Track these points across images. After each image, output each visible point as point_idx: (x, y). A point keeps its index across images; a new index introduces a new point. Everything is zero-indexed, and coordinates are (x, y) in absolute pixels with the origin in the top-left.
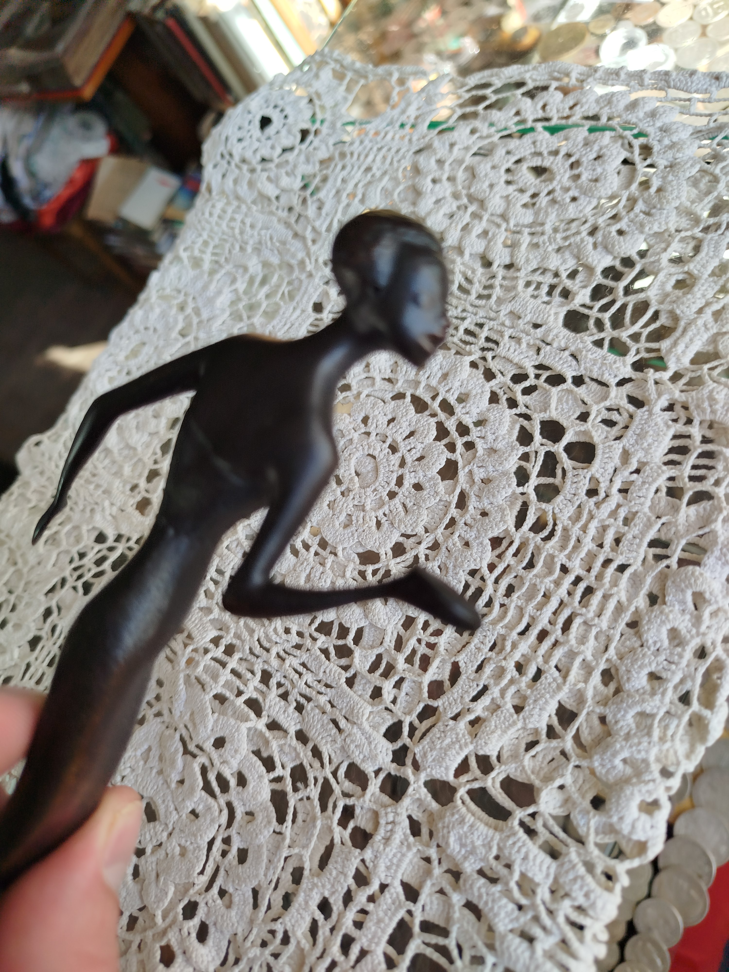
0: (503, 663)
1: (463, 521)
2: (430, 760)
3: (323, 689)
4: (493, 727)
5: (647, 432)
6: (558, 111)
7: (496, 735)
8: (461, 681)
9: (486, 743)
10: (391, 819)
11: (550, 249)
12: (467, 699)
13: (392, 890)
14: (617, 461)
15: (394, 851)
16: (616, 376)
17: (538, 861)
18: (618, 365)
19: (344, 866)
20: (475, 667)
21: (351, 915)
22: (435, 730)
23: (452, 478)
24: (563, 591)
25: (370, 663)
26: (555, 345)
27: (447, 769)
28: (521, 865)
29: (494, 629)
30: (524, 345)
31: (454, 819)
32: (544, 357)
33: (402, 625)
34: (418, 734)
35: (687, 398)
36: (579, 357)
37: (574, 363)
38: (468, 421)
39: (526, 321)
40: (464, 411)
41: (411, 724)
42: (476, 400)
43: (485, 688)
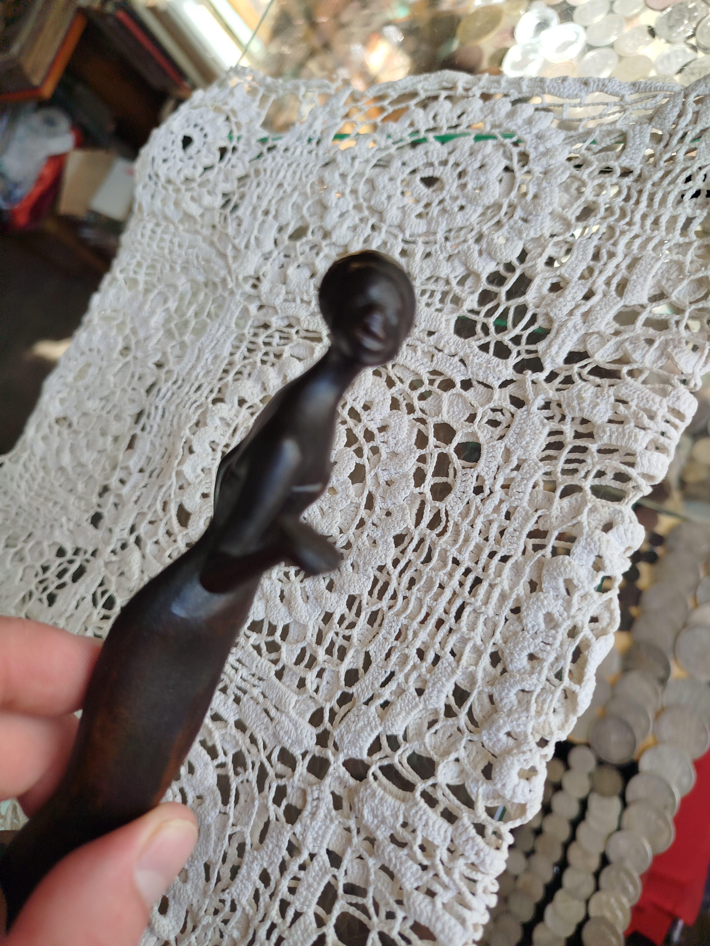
0: (407, 651)
1: (371, 521)
2: (346, 742)
3: (256, 682)
4: (398, 710)
5: (525, 431)
6: (447, 121)
7: (401, 716)
8: (371, 669)
9: (393, 725)
10: (316, 796)
11: (441, 257)
12: (377, 685)
13: (319, 859)
14: (500, 460)
15: (319, 824)
16: (499, 379)
17: (437, 826)
18: (500, 368)
19: (278, 840)
20: (384, 656)
21: (285, 884)
22: (350, 714)
23: (361, 482)
24: (455, 583)
25: (296, 656)
26: (446, 351)
27: (361, 749)
28: (422, 831)
29: (398, 620)
30: (419, 353)
31: (367, 794)
32: (437, 363)
33: (323, 620)
34: (338, 718)
35: (560, 397)
36: (466, 362)
37: (463, 367)
38: (373, 427)
39: (421, 329)
40: (369, 418)
41: (332, 710)
42: (379, 407)
43: (392, 674)
